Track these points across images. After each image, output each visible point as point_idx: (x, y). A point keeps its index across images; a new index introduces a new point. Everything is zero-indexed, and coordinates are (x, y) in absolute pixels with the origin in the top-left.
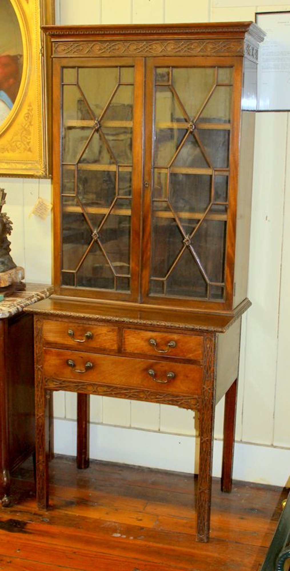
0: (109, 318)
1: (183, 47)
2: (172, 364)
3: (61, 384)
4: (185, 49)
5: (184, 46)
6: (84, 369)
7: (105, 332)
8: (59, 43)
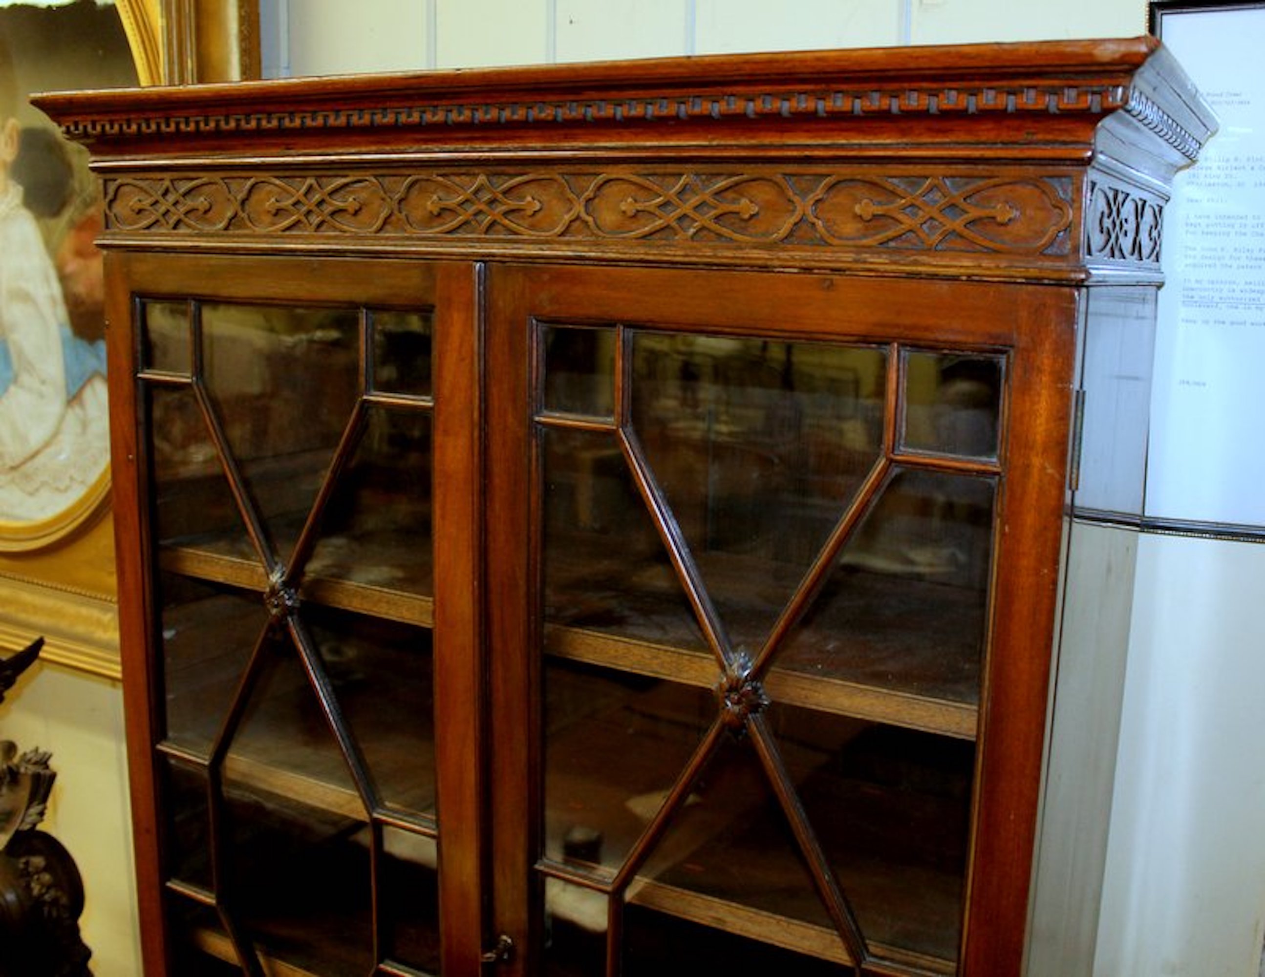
1: (687, 208)
4: (706, 219)
5: (694, 200)
8: (121, 179)
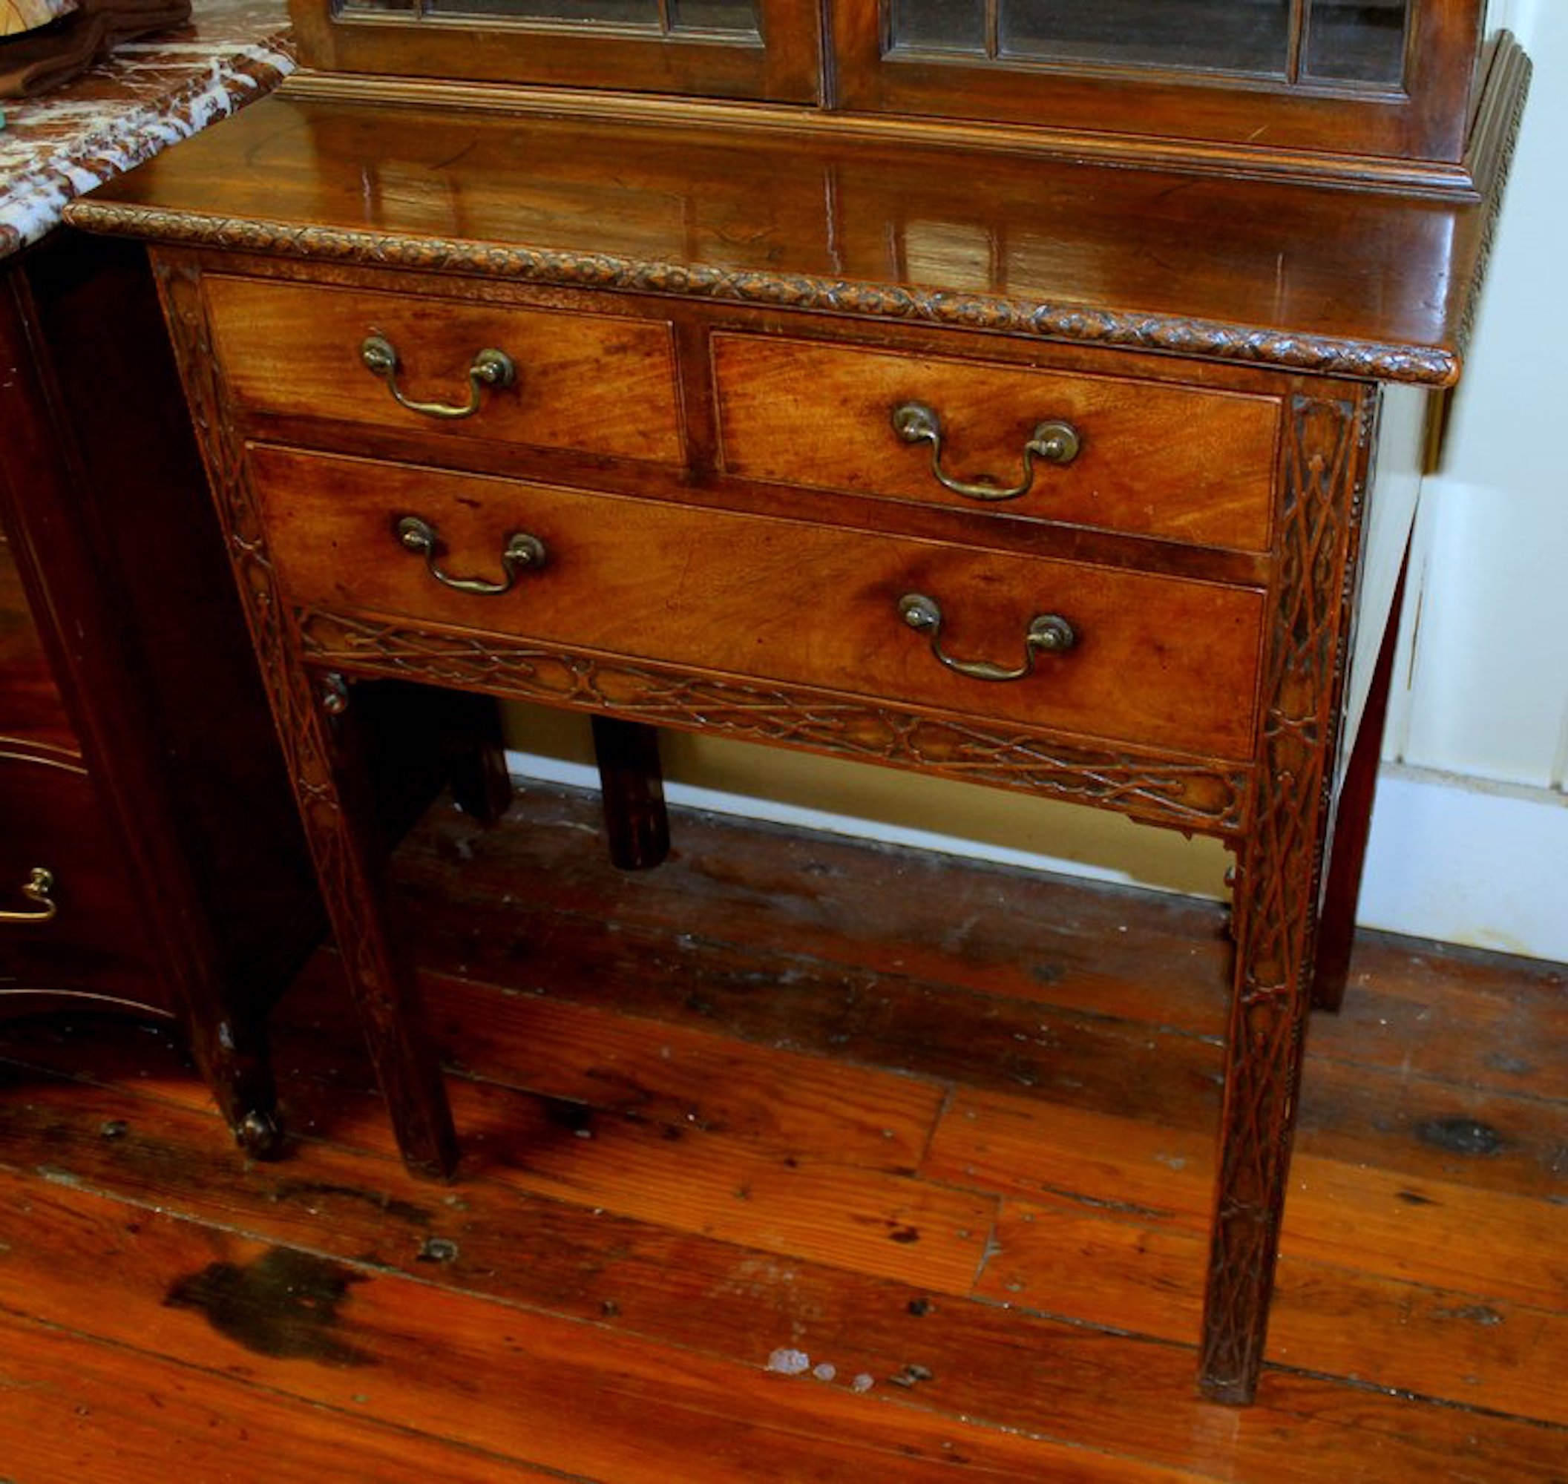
0: (605, 262)
2: (1057, 567)
3: (384, 642)
6: (498, 572)
7: (596, 352)
